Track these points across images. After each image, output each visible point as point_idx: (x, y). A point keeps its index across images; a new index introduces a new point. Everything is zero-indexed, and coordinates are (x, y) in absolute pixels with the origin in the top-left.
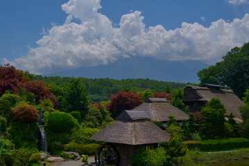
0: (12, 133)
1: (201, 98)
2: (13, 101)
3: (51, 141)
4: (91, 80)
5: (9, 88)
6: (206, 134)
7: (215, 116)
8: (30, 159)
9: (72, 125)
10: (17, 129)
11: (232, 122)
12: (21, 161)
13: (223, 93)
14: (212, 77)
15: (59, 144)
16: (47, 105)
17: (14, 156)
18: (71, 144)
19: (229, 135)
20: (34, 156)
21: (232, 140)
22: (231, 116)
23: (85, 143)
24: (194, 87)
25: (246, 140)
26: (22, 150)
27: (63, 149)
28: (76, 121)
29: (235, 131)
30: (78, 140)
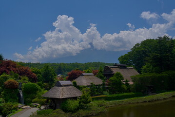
0: (4, 95)
1: (113, 72)
2: (6, 78)
3: (26, 98)
4: (68, 64)
5: (5, 71)
6: (112, 91)
7: (116, 81)
8: (12, 108)
9: (37, 89)
10: (7, 93)
11: (127, 84)
12: (7, 108)
13: (127, 69)
14: (125, 60)
15: (29, 99)
16: (24, 80)
17: (4, 106)
18: (36, 99)
19: (125, 91)
20: (14, 106)
21: (125, 94)
22: (127, 81)
23: (43, 99)
24: (109, 66)
25: (133, 93)
26: (8, 103)
27: (31, 102)
28: (39, 87)
29: (128, 89)
30: (40, 97)
